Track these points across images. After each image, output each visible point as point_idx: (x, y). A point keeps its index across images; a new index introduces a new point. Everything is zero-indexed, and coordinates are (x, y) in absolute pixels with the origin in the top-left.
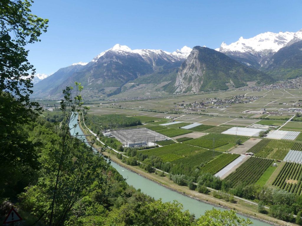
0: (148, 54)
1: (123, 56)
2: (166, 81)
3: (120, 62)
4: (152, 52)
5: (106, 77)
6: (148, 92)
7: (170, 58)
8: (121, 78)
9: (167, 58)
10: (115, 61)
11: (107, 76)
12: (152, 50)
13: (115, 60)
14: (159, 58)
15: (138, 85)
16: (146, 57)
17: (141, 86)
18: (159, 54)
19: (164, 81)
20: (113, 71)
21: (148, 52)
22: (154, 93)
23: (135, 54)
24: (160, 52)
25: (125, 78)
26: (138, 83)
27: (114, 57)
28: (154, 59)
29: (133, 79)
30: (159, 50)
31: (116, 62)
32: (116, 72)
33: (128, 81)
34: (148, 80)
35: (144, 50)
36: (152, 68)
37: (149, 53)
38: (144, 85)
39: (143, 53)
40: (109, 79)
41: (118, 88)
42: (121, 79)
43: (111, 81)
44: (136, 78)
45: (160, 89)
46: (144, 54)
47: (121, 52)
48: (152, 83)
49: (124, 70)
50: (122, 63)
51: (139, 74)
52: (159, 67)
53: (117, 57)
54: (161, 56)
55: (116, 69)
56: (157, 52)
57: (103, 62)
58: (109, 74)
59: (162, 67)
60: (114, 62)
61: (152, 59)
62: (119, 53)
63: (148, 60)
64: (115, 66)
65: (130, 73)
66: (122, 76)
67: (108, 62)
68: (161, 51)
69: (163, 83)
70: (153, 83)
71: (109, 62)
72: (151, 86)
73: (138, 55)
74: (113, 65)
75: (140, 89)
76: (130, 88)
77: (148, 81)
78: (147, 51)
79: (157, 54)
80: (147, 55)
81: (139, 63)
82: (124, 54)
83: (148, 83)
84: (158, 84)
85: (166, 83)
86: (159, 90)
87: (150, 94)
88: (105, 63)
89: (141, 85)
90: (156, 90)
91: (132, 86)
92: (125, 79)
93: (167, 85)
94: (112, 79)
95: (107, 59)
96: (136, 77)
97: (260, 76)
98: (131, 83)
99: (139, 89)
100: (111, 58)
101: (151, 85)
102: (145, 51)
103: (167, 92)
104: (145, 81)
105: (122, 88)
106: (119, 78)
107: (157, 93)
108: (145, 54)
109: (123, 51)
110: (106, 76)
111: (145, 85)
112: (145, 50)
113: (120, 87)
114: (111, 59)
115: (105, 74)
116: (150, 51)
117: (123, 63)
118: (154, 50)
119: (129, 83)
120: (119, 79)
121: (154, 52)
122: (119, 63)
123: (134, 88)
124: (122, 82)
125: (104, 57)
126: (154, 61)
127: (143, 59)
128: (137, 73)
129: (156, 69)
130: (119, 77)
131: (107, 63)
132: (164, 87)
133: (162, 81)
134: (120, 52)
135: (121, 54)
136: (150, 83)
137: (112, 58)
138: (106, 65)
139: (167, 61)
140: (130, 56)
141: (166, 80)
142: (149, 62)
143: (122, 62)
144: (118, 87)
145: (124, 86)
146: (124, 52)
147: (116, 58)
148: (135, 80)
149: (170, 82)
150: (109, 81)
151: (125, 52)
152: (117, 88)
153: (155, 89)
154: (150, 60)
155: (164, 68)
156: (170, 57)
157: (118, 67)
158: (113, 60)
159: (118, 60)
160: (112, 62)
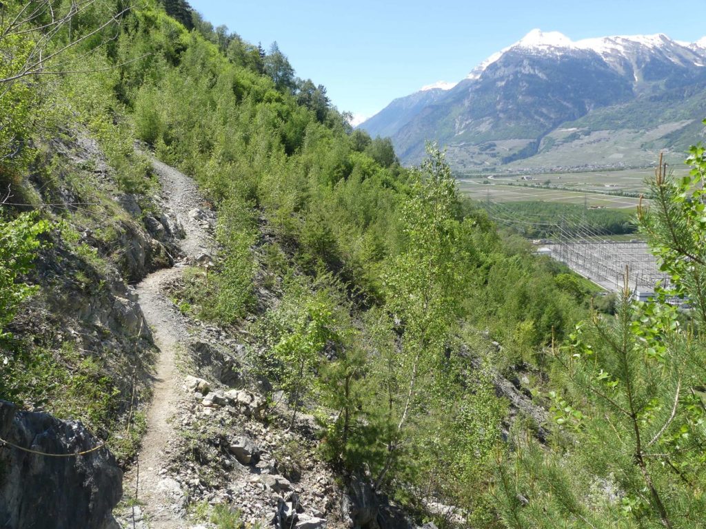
0: (621, 49)
1: (549, 59)
2: (676, 121)
3: (540, 75)
4: (633, 43)
5: (501, 115)
6: (618, 151)
7: (690, 57)
8: (542, 115)
9: (680, 57)
10: (527, 73)
11: (504, 111)
12: (633, 38)
13: (527, 70)
14: (653, 59)
15: (588, 133)
16: (615, 57)
17: (595, 135)
18: (655, 48)
19: (666, 121)
20: (520, 97)
21: (621, 43)
22: (637, 153)
23: (582, 51)
24: (658, 43)
25: (552, 116)
26: (586, 129)
27: (526, 62)
28: (638, 62)
29: (574, 119)
30: (657, 35)
31: (530, 75)
32: (529, 99)
33: (560, 122)
34: (617, 119)
35: (610, 40)
36: (629, 88)
37: (624, 47)
38: (605, 134)
39: (606, 48)
40: (510, 118)
41: (531, 143)
42: (542, 120)
43: (512, 125)
44: (581, 116)
45: (654, 142)
46: (609, 51)
47: (545, 48)
48: (628, 128)
49: (549, 95)
50: (545, 78)
51: (593, 105)
52: (653, 83)
53: (534, 62)
54: (660, 52)
55: (530, 93)
56: (650, 41)
57: (496, 77)
58: (510, 107)
59: (662, 83)
60: (524, 75)
61: (633, 61)
62: (539, 52)
63: (621, 65)
64: (527, 85)
65: (565, 103)
66: (544, 110)
67: (509, 76)
68: (662, 38)
69: (666, 125)
70: (634, 127)
71: (511, 77)
72: (627, 134)
73: (592, 53)
74: (521, 84)
75: (594, 145)
76: (564, 142)
77: (616, 122)
78: (619, 41)
79: (650, 46)
80: (618, 52)
81: (593, 75)
82: (552, 53)
83: (617, 128)
84: (648, 130)
85: (675, 126)
86: (651, 148)
87: (624, 156)
88: (502, 79)
89: (597, 133)
90: (642, 146)
91: (569, 137)
92: (551, 118)
93: (677, 130)
94: (518, 118)
95: (506, 69)
96: (583, 112)
98: (567, 128)
99: (591, 143)
100: (516, 66)
101: (625, 134)
102: (614, 42)
103: (677, 151)
104: (611, 123)
105: (542, 142)
106: (536, 117)
107: (643, 153)
108: (612, 50)
109: (550, 46)
110: (500, 111)
111: (609, 133)
112: (612, 38)
113: (536, 140)
114: (518, 69)
115: (499, 107)
116: (627, 40)
117: (548, 75)
118: (641, 36)
119: (563, 127)
120: (537, 120)
121: (639, 43)
122: (539, 77)
123: (576, 142)
124: (542, 126)
125: (499, 65)
126: (639, 67)
127: (604, 64)
128: (586, 101)
129: (642, 90)
130: (536, 112)
131: (506, 79)
132: (666, 137)
133: (660, 120)
134: (540, 48)
135: (543, 54)
136: (622, 127)
137: (521, 66)
138: (503, 83)
139: (680, 64)
140: (567, 57)
141: (673, 118)
142: (621, 71)
143: (544, 74)
144: (532, 140)
145: (549, 135)
146: (553, 49)
147: (529, 64)
148: (580, 120)
149: (689, 122)
150: (507, 124)
151: (556, 48)
152: (528, 142)
153: (638, 142)
154: (627, 66)
155: (668, 86)
156: (689, 53)
157: (536, 88)
158: (523, 71)
159: (534, 69)
160: (519, 76)
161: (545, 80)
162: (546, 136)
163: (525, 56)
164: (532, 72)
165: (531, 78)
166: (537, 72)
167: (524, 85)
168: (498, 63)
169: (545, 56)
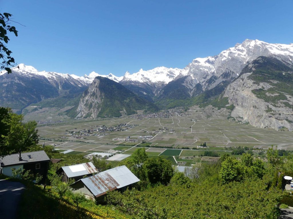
0: (54, 77)
1: (27, 77)
2: (70, 106)
3: (22, 84)
4: (59, 75)
5: (5, 99)
6: (50, 116)
7: (77, 83)
8: (23, 100)
9: (74, 83)
10: (17, 82)
11: (6, 97)
12: (59, 74)
13: (17, 81)
14: (66, 82)
15: (41, 108)
16: (53, 80)
17: (44, 109)
18: (66, 78)
19: (68, 105)
20: (14, 92)
21: (54, 75)
22: (56, 117)
23: (40, 76)
24: (67, 77)
25: (27, 100)
26: (41, 106)
27: (16, 78)
28: (61, 83)
29: (37, 102)
30: (67, 74)
31: (18, 83)
32: (17, 93)
33: (31, 103)
34: (52, 104)
35: (50, 73)
36: (57, 92)
37: (56, 77)
38: (47, 109)
39: (49, 76)
40: (8, 100)
41: (18, 111)
42: (23, 102)
43: (10, 103)
44: (39, 101)
45: (63, 113)
46: (50, 77)
47: (25, 73)
48: (55, 107)
49: (26, 92)
51: (44, 97)
52: (66, 91)
53: (20, 78)
54: (68, 80)
55: (18, 91)
56: (65, 76)
57: (2, 82)
58: (9, 96)
59: (68, 91)
60: (15, 83)
61: (59, 82)
62: (22, 74)
63: (55, 83)
64: (17, 87)
65: (33, 96)
66: (24, 98)
67: (9, 82)
68: (68, 75)
69: (67, 107)
70: (57, 107)
71: (10, 83)
72: (54, 110)
73: (44, 77)
74: (14, 86)
75: (42, 113)
76: (32, 111)
77: (51, 104)
78: (54, 74)
79: (64, 78)
80: (54, 78)
81: (44, 86)
82: (28, 76)
83: (51, 107)
84: (61, 108)
85: (69, 108)
86: (62, 115)
87: (53, 118)
88: (5, 83)
89: (44, 108)
90: (59, 114)
91: (34, 109)
92: (27, 102)
93: (70, 109)
94: (12, 101)
95: (7, 80)
96: (40, 100)
97: (148, 106)
98: (33, 106)
99: (41, 112)
100: (12, 79)
101: (54, 109)
102: (52, 74)
103: (69, 116)
104: (49, 105)
105: (23, 111)
106: (20, 101)
107: (59, 117)
108: (51, 77)
109: (27, 73)
110: (4, 97)
111: (49, 109)
112: (51, 72)
113: (20, 110)
114: (13, 80)
115: (4, 95)
116: (57, 74)
117: (25, 84)
118: (61, 74)
119: (32, 105)
120: (21, 102)
121: (61, 76)
122: (22, 85)
123: (37, 111)
124: (23, 104)
125: (4, 77)
126: (61, 84)
127: (49, 82)
128: (41, 96)
129: (61, 93)
130: (21, 99)
131: (7, 84)
132: (66, 111)
133: (66, 105)
134: (23, 72)
135: (24, 75)
136: (54, 106)
137: (14, 79)
138: (6, 85)
139: (74, 85)
140: (34, 78)
141: (70, 105)
142: (55, 85)
143: (24, 84)
144: (18, 110)
145: (26, 108)
146: (28, 74)
147: (18, 79)
148: (38, 103)
149: (73, 106)
150: (8, 103)
151: (30, 73)
152: (17, 111)
153: (57, 113)
154: (57, 84)
155: (70, 92)
156: (77, 82)
157: (20, 89)
158: (15, 81)
159: (20, 82)
160: (13, 83)
161: (24, 86)
162: (25, 108)
163: (16, 75)
164: (19, 82)
165: (18, 85)
166: (21, 83)
167: (15, 87)
168: (3, 76)
169: (25, 76)
